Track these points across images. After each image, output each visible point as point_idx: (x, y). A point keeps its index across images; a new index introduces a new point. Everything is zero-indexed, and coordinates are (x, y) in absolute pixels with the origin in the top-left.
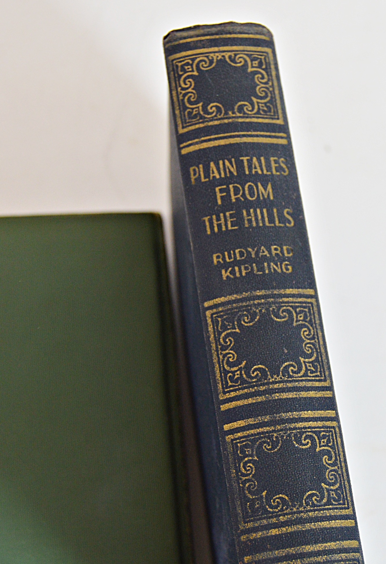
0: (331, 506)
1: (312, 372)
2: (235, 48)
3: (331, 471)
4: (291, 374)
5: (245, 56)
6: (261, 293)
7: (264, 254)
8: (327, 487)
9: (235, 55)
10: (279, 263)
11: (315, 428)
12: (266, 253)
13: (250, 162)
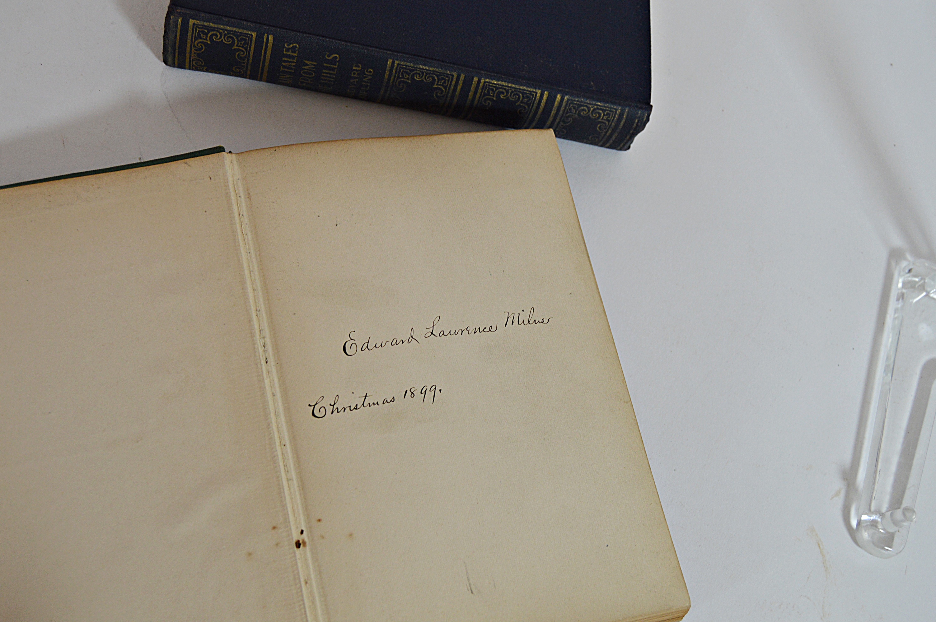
0: (531, 105)
1: (445, 82)
2: (189, 45)
3: (511, 95)
4: (442, 95)
5: (197, 42)
6: (383, 91)
7: (356, 82)
8: (519, 102)
9: (194, 46)
10: (365, 76)
11: (481, 95)
12: (355, 80)
13: (284, 67)
